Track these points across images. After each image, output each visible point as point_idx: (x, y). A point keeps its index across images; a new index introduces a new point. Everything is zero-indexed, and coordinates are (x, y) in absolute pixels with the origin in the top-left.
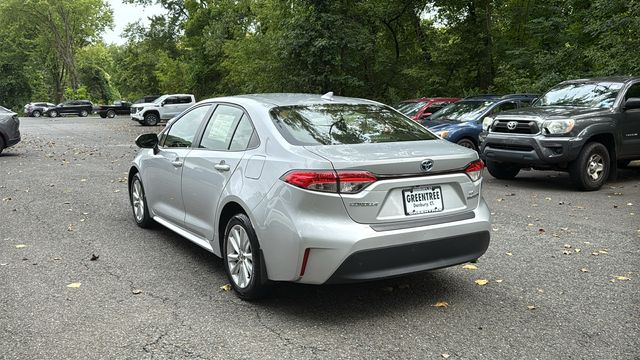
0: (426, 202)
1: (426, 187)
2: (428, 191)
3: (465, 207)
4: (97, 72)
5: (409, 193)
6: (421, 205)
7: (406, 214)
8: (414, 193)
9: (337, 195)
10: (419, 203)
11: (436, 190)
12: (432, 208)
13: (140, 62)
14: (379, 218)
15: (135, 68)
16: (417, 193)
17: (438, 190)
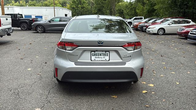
0: (102, 57)
1: (103, 51)
2: (103, 53)
3: (122, 61)
4: (123, 10)
5: (94, 53)
6: (99, 58)
7: (91, 60)
8: (96, 53)
9: (65, 51)
10: (98, 57)
11: (107, 53)
12: (104, 59)
13: (133, 7)
14: (78, 60)
15: (131, 9)
16: (98, 53)
17: (108, 53)
